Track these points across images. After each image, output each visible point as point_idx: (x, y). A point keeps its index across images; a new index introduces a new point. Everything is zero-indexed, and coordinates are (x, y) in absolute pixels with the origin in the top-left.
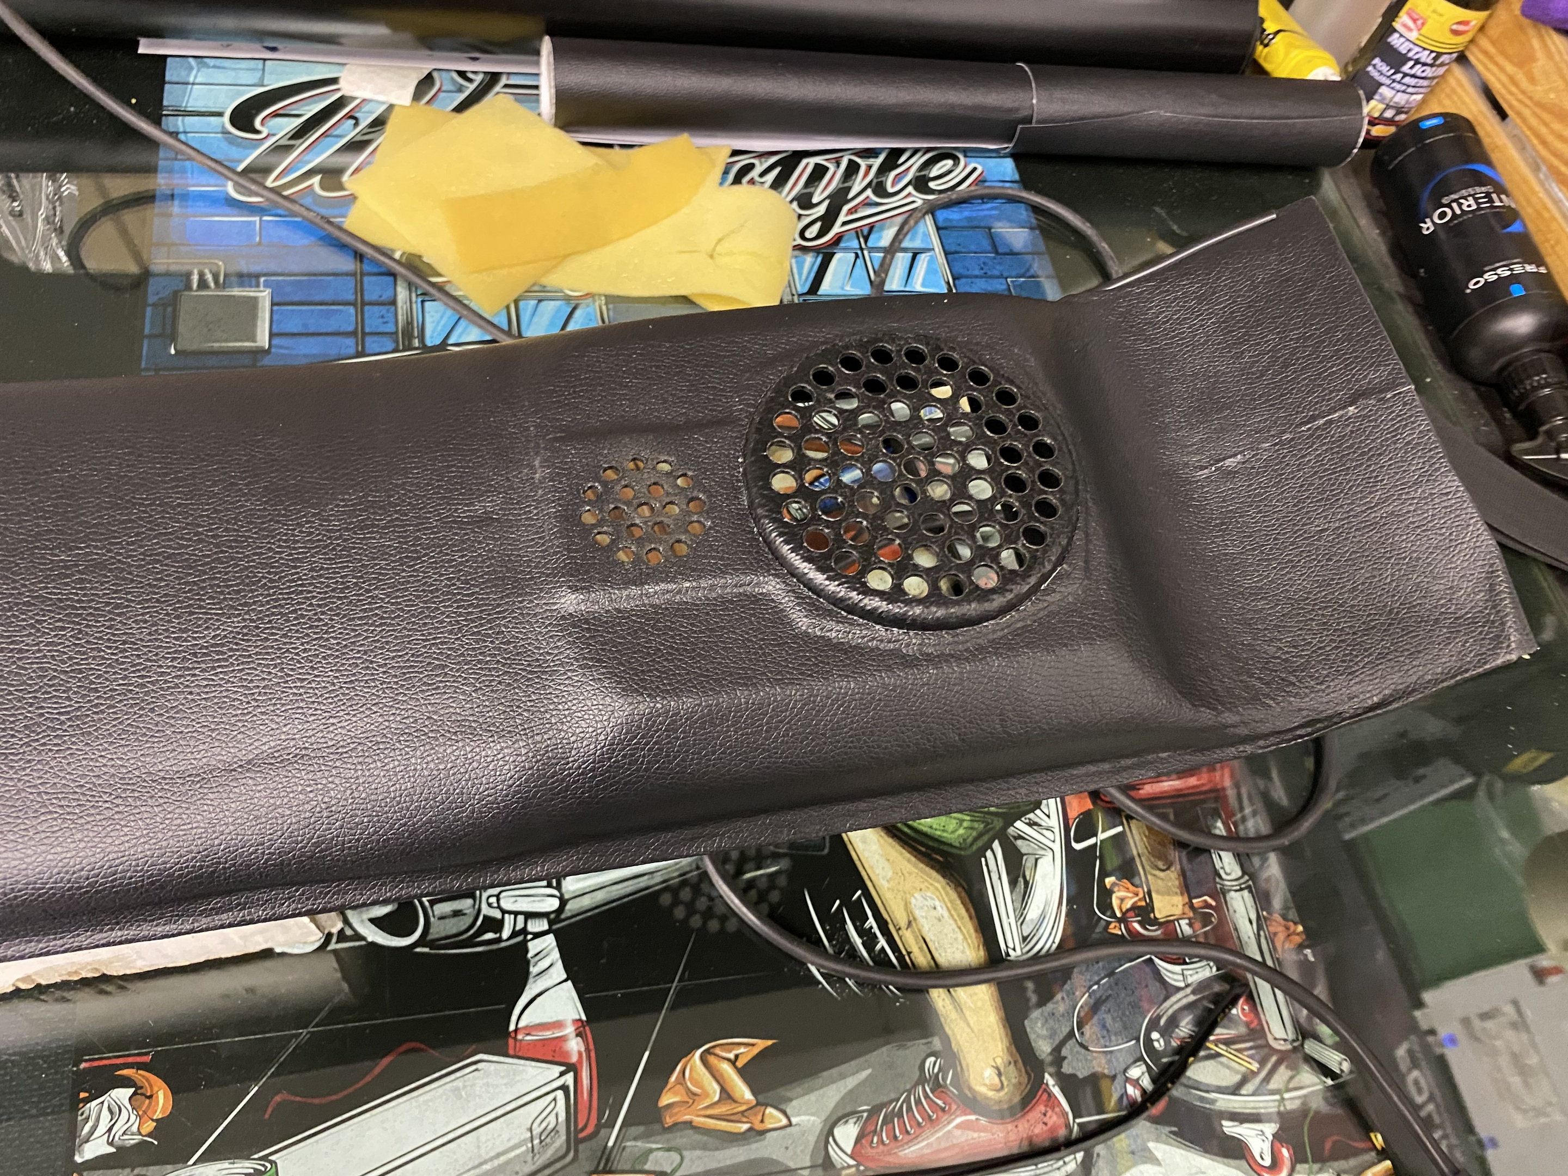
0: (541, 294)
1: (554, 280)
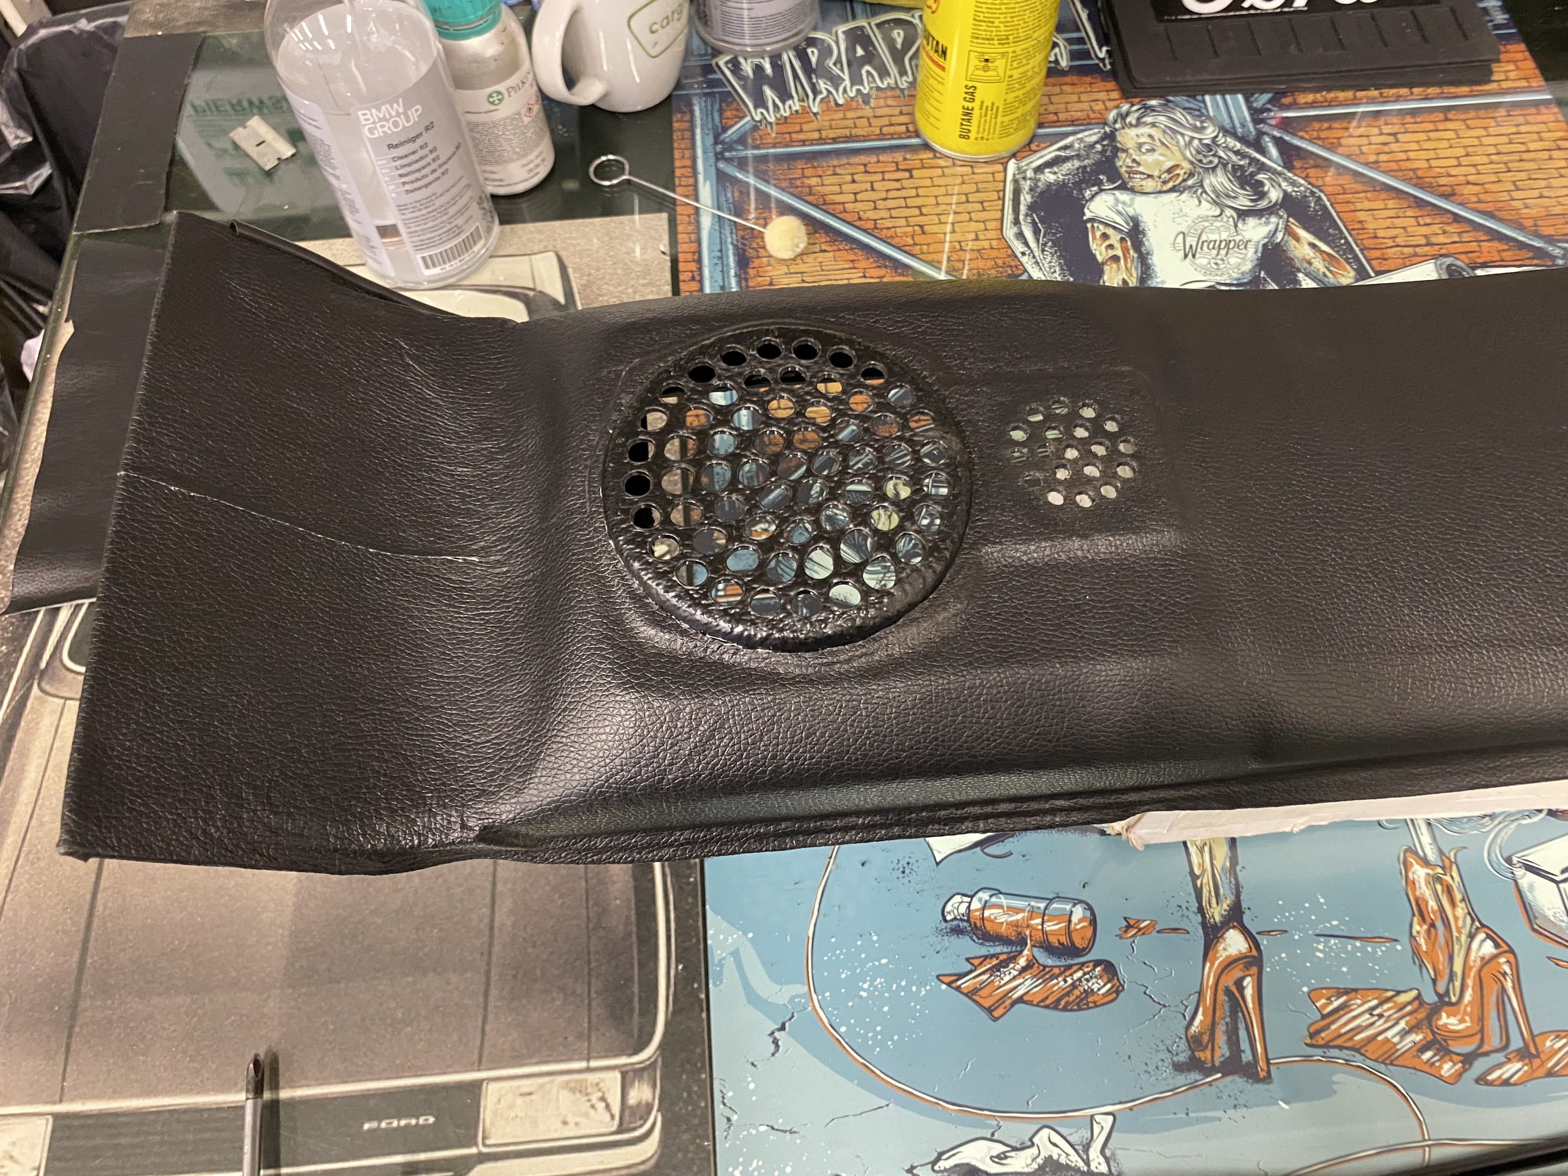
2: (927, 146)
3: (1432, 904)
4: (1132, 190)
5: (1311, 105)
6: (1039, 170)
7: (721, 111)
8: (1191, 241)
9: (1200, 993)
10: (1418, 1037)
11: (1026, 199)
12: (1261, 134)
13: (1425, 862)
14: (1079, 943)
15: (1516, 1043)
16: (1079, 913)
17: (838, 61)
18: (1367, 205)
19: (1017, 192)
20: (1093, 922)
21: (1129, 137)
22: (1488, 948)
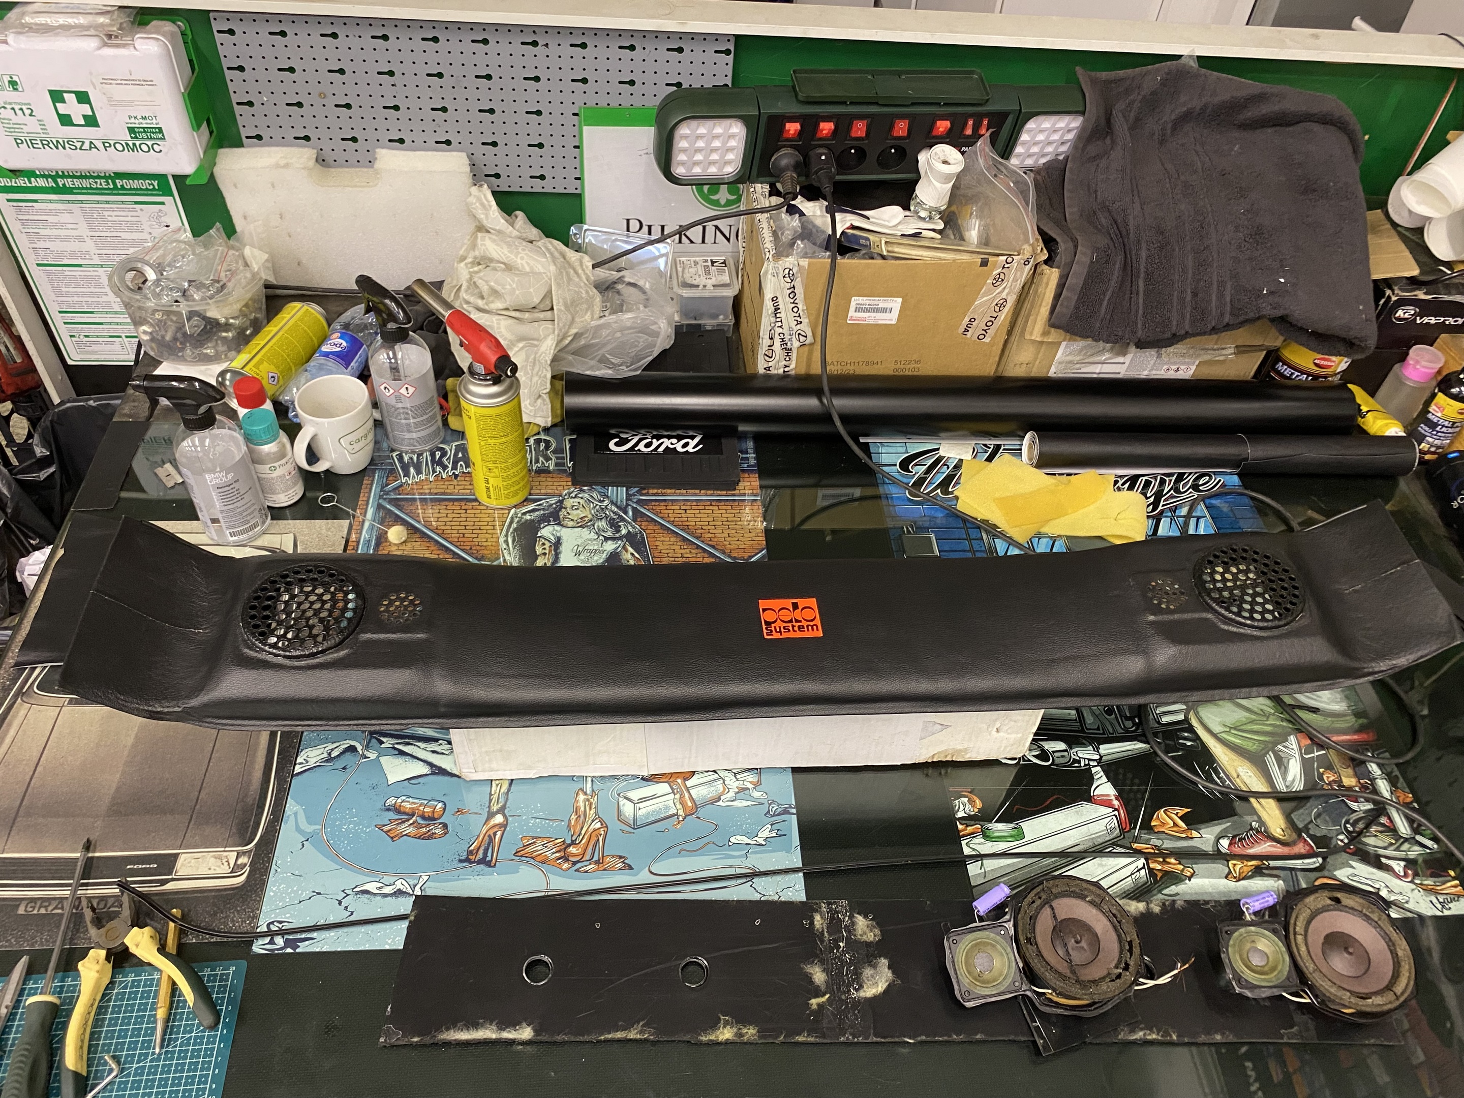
0: (1040, 536)
1: (1044, 530)
2: (476, 500)
3: (582, 809)
4: (563, 526)
5: (654, 495)
6: (524, 514)
7: (388, 477)
8: (580, 549)
9: (478, 836)
10: (557, 855)
11: (514, 525)
12: (627, 505)
13: (585, 794)
14: (436, 816)
15: (596, 858)
16: (440, 805)
17: (449, 458)
18: (663, 539)
19: (511, 523)
20: (444, 809)
21: (569, 503)
22: (598, 825)
